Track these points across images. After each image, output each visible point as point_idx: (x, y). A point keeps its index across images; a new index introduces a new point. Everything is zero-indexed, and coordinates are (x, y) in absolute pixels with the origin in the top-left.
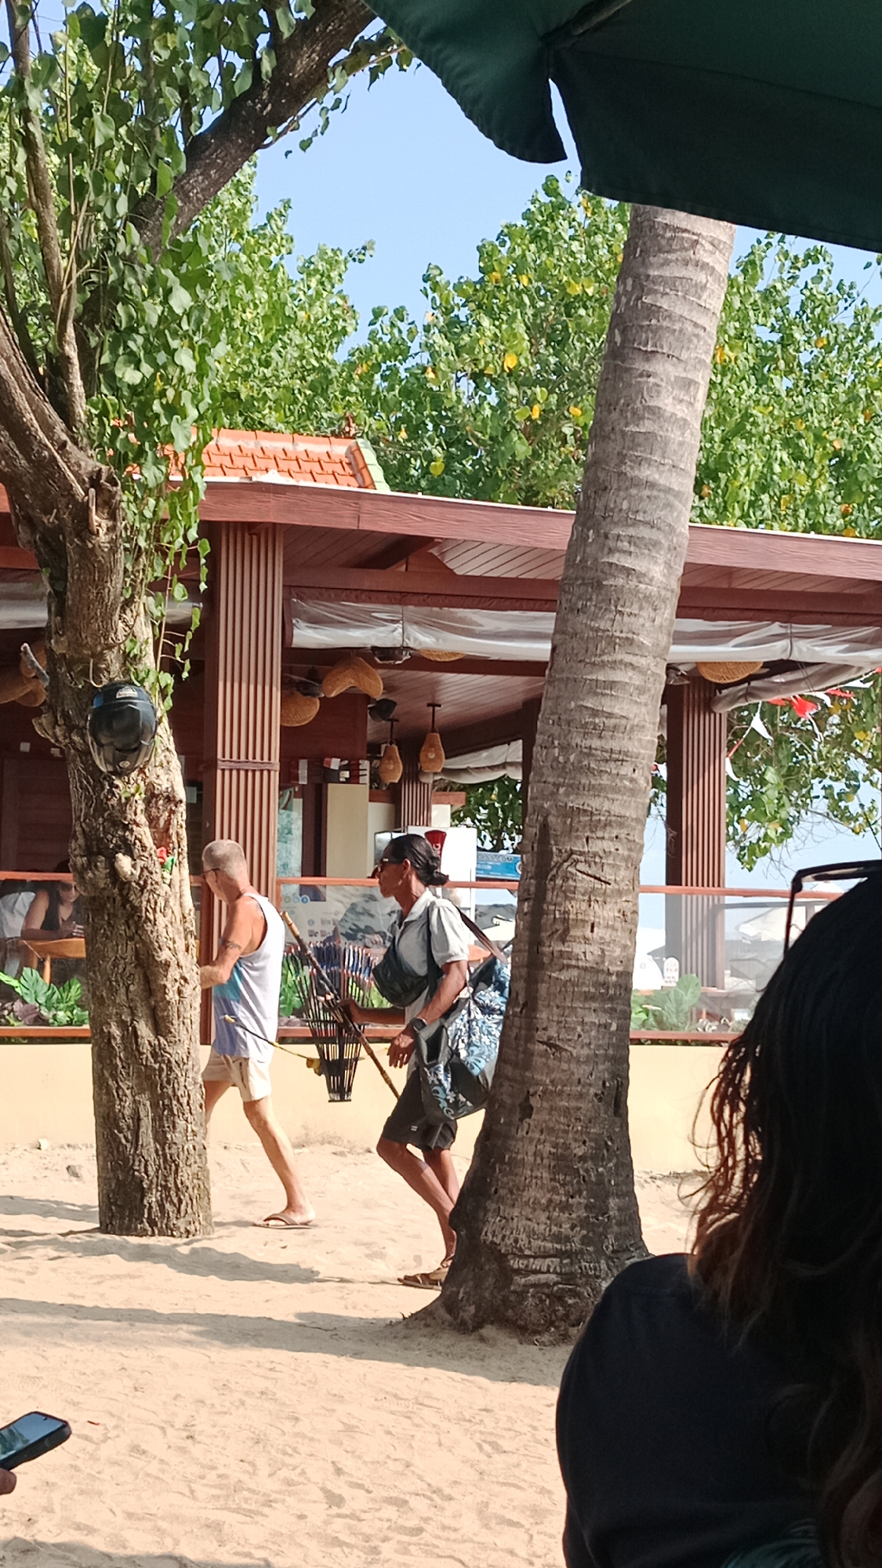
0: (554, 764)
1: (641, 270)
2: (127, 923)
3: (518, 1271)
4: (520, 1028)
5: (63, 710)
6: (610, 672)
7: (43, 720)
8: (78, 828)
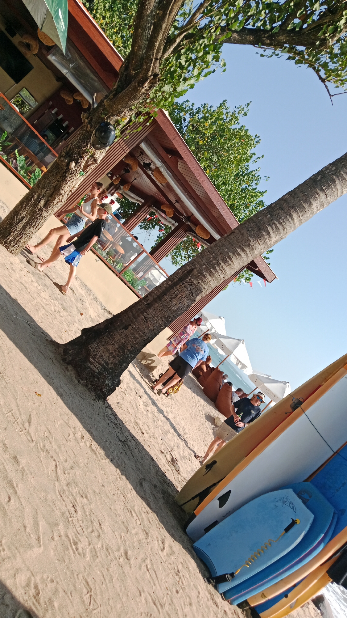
0: (208, 259)
1: (340, 169)
2: (61, 177)
3: (90, 362)
4: (142, 308)
5: (92, 117)
6: (242, 252)
7: (85, 115)
8: (70, 146)
